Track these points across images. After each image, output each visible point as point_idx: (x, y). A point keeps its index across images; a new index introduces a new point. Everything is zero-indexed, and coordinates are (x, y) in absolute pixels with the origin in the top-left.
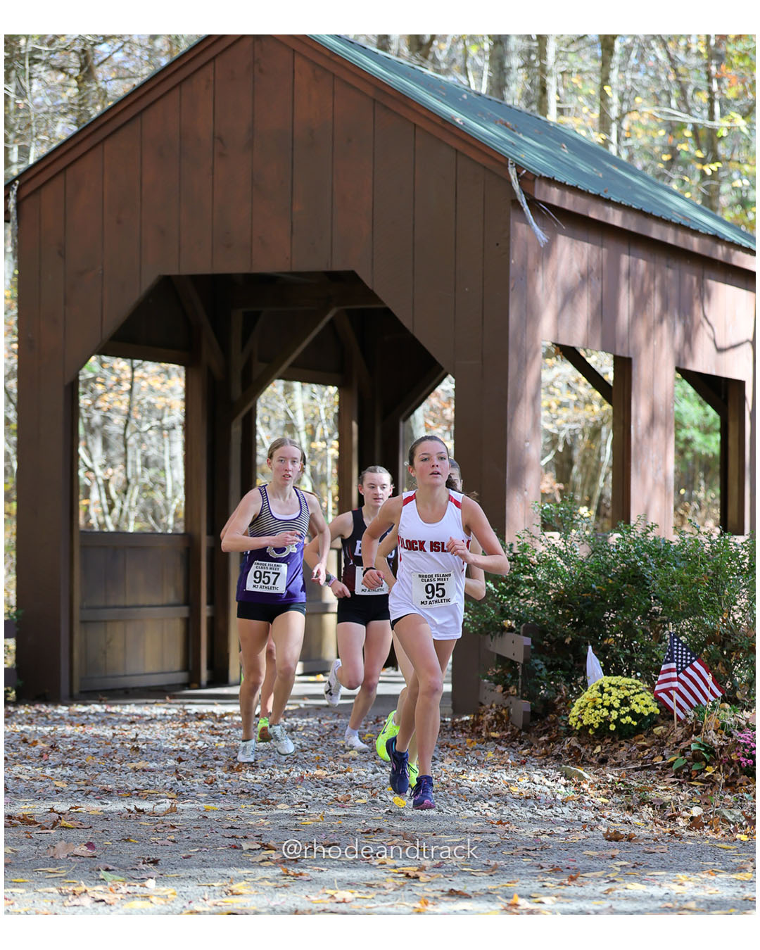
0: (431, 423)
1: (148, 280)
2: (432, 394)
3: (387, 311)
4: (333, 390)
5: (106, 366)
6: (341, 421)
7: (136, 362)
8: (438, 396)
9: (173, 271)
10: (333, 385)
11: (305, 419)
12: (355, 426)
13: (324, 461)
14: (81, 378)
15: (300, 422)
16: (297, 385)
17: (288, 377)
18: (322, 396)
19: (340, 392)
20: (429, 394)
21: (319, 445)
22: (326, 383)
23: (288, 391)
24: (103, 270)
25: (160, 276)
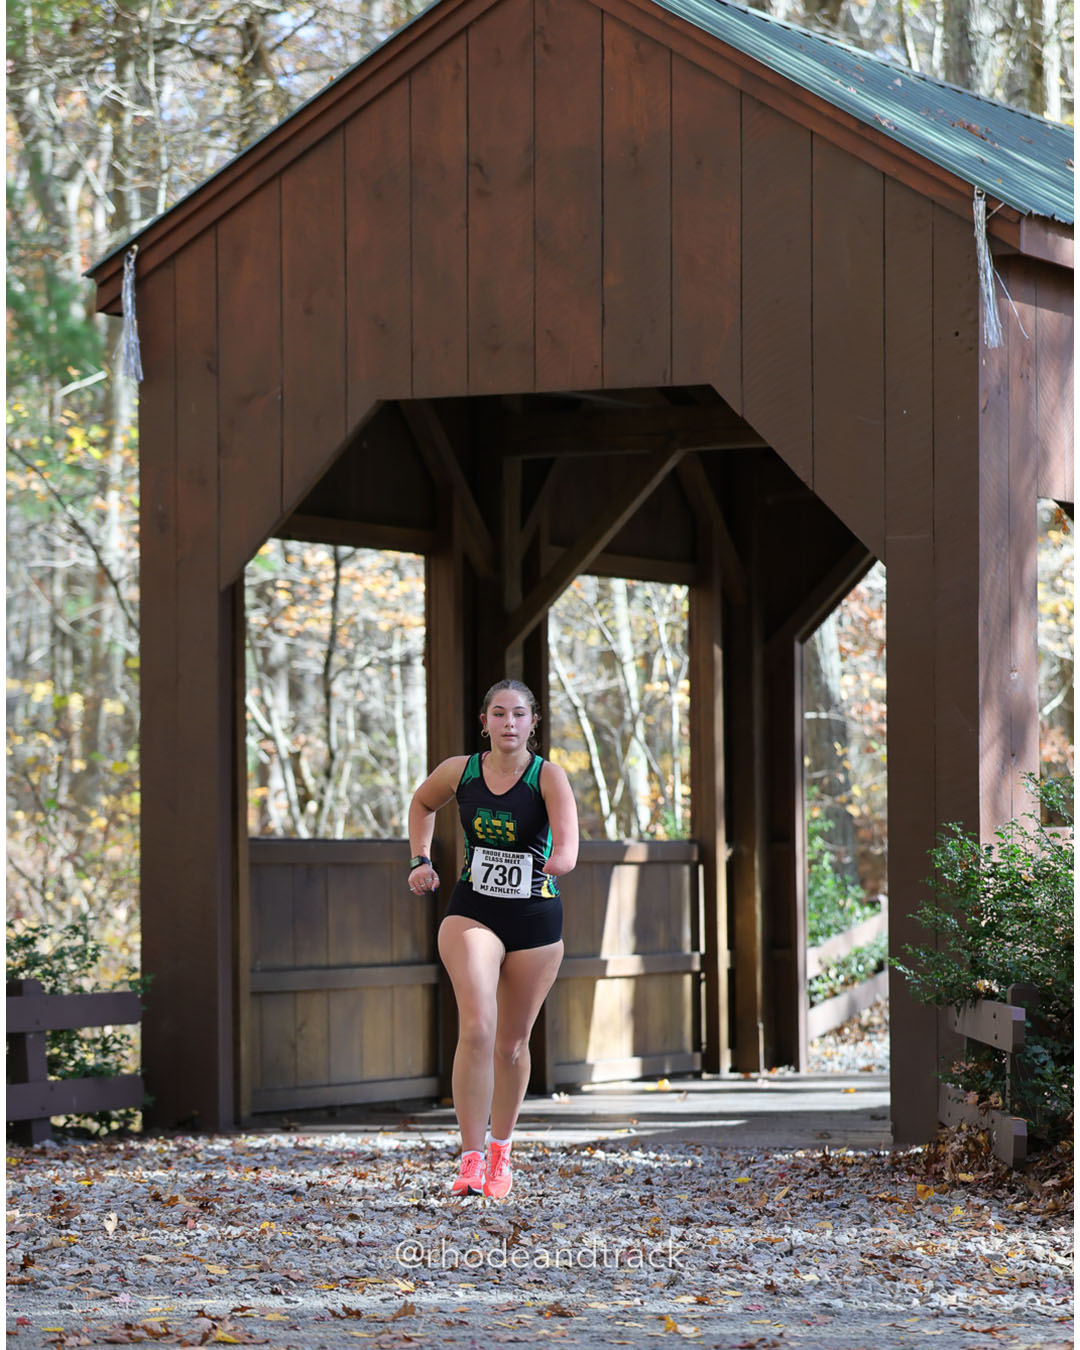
0: (848, 646)
1: (360, 409)
2: (851, 595)
3: (770, 453)
4: (680, 592)
5: (294, 559)
6: (694, 643)
7: (345, 550)
8: (859, 597)
9: (404, 394)
10: (681, 583)
11: (634, 642)
12: (718, 652)
13: (667, 713)
14: (248, 581)
15: (626, 649)
16: (619, 585)
17: (604, 570)
18: (663, 602)
19: (690, 596)
20: (844, 594)
21: (657, 687)
22: (667, 579)
23: (604, 596)
24: (282, 393)
25: (379, 401)
